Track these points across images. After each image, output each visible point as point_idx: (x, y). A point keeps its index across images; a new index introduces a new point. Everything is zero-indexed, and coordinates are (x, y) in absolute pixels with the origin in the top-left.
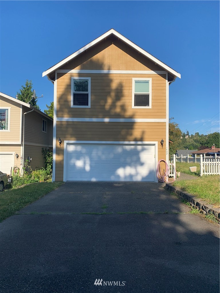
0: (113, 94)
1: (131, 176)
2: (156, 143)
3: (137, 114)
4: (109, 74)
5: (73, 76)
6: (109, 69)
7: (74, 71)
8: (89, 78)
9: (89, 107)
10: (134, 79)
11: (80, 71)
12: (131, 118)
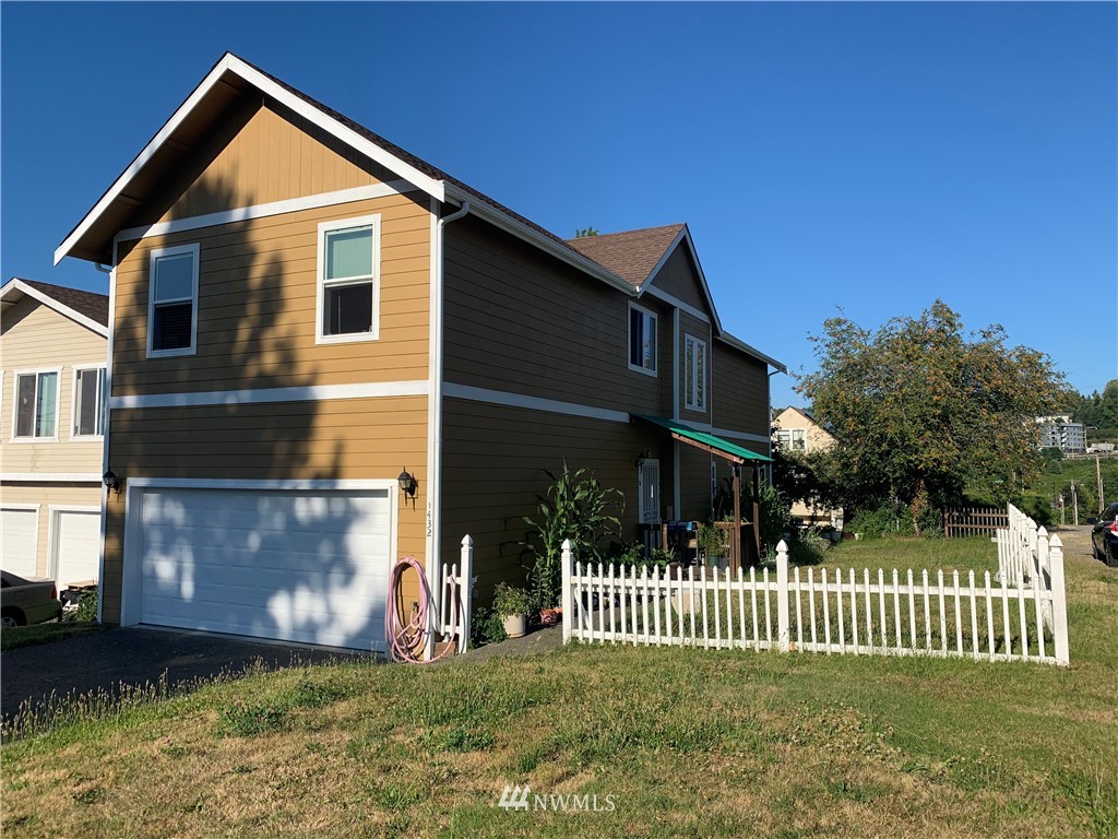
0: (253, 309)
1: (312, 627)
2: (393, 485)
3: (326, 366)
4: (248, 222)
5: (153, 247)
6: (250, 203)
7: (158, 229)
8: (195, 248)
9: (192, 350)
10: (324, 227)
11: (172, 226)
12: (311, 383)
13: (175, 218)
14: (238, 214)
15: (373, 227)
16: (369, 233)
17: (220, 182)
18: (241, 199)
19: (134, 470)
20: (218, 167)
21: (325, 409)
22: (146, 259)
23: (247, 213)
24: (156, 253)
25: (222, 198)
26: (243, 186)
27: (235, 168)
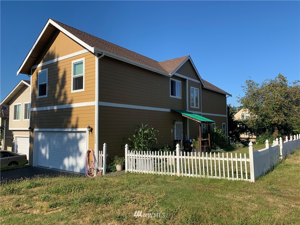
0: (60, 82)
3: (74, 98)
4: (58, 62)
5: (39, 70)
6: (58, 57)
7: (40, 65)
8: (47, 69)
9: (46, 96)
10: (73, 62)
11: (43, 64)
12: (71, 103)
13: (44, 62)
14: (55, 60)
15: (83, 61)
16: (82, 63)
17: (52, 52)
18: (56, 57)
19: (36, 127)
20: (51, 49)
21: (74, 110)
22: (37, 73)
23: (57, 60)
24: (40, 71)
25: (53, 57)
26: (57, 53)
27: (55, 49)
